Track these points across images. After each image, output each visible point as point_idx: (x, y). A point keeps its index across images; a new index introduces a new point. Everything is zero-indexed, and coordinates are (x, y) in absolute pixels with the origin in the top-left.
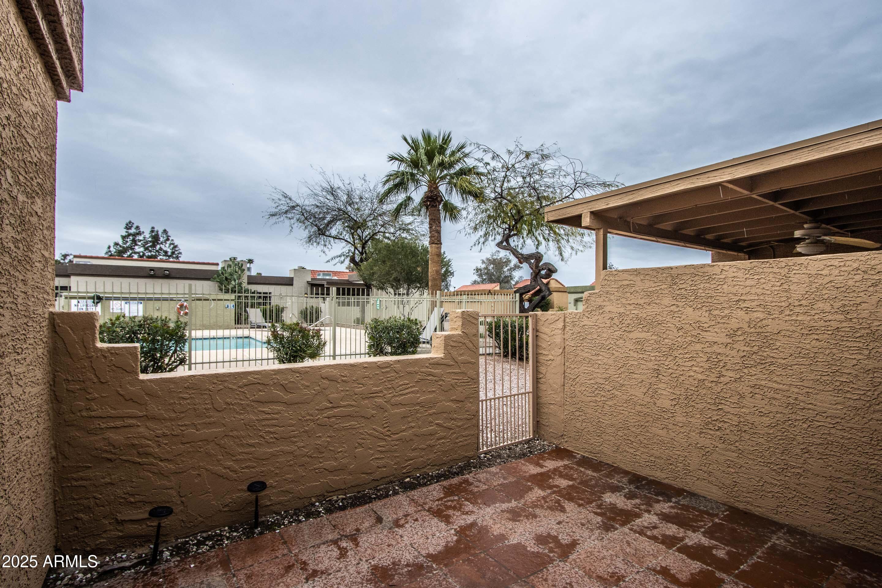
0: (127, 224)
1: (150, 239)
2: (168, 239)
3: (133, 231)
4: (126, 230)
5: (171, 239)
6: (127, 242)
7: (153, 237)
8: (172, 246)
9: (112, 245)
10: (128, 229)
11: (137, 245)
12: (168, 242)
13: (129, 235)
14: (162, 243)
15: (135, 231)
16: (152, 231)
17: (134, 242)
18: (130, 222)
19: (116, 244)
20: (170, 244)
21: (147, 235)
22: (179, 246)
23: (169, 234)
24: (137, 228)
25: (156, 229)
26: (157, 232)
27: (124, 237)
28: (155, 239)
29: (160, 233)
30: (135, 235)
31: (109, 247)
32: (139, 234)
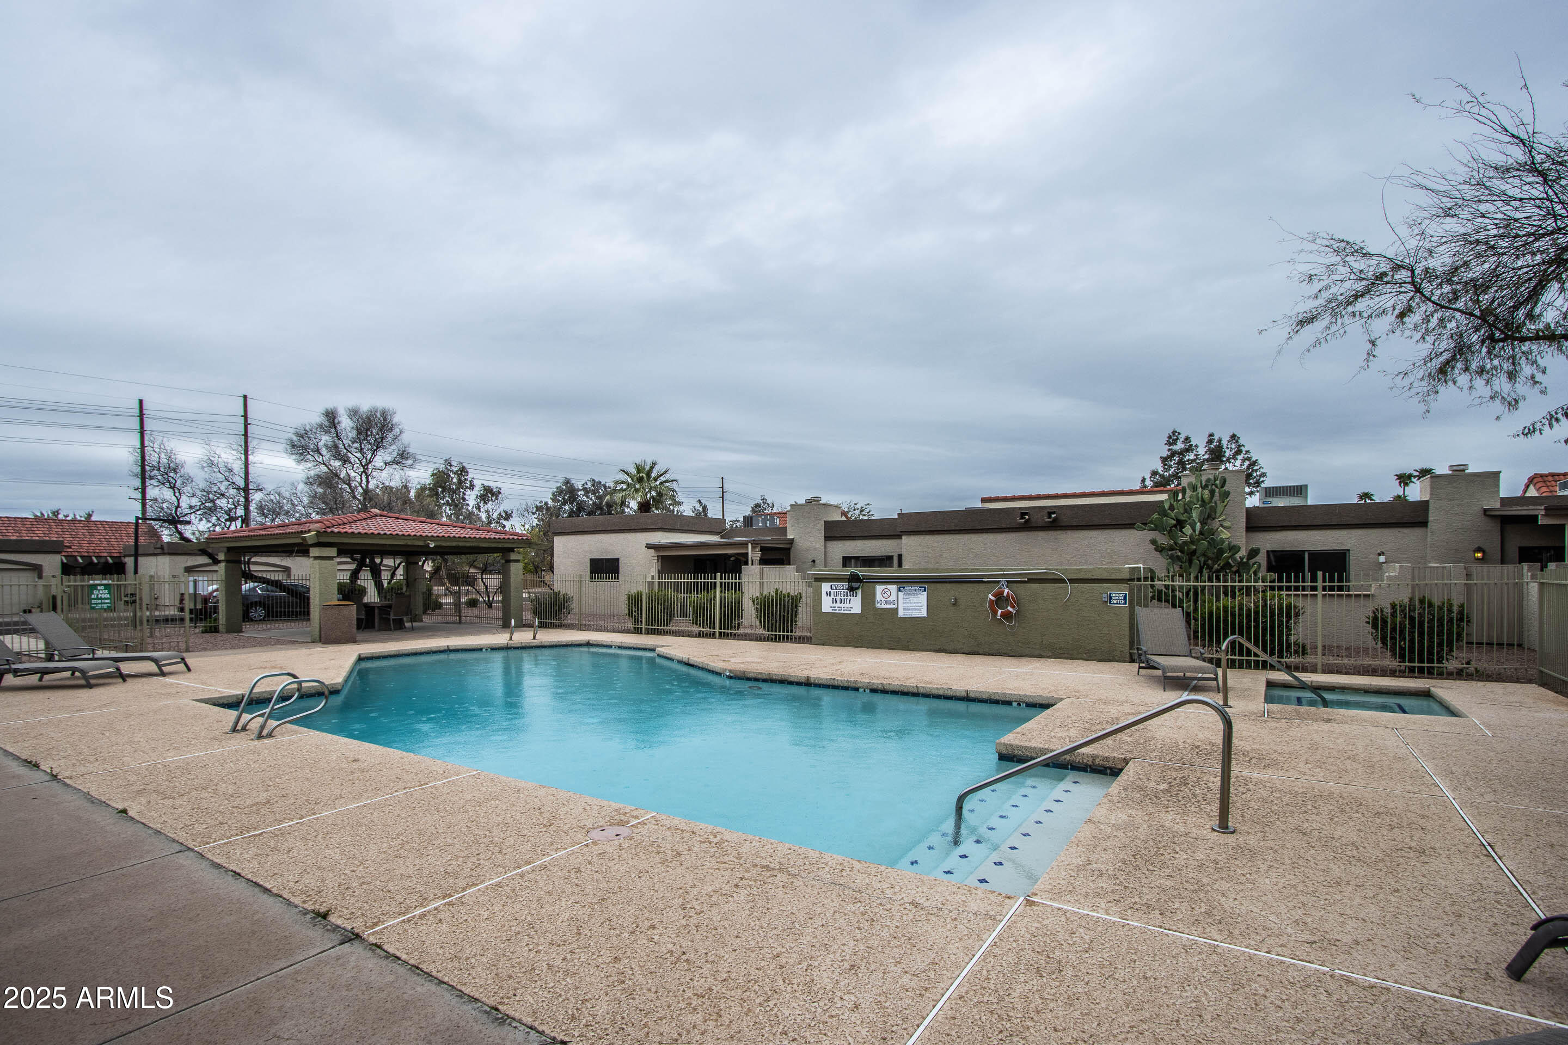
0: (1170, 437)
1: (1206, 457)
2: (1239, 452)
3: (1179, 446)
4: (1167, 447)
5: (1244, 449)
6: (1170, 466)
7: (1211, 451)
8: (1247, 463)
9: (1148, 476)
10: (1170, 444)
11: (1185, 469)
12: (1240, 457)
13: (1174, 453)
14: (1228, 461)
15: (1183, 446)
16: (1210, 442)
17: (1181, 463)
18: (1174, 432)
19: (1154, 473)
20: (1244, 460)
21: (1202, 450)
22: (1259, 462)
23: (1241, 442)
24: (1187, 439)
25: (1216, 438)
26: (1220, 441)
27: (1164, 460)
28: (1216, 454)
29: (1224, 443)
30: (1182, 453)
31: (1143, 480)
32: (1188, 450)
